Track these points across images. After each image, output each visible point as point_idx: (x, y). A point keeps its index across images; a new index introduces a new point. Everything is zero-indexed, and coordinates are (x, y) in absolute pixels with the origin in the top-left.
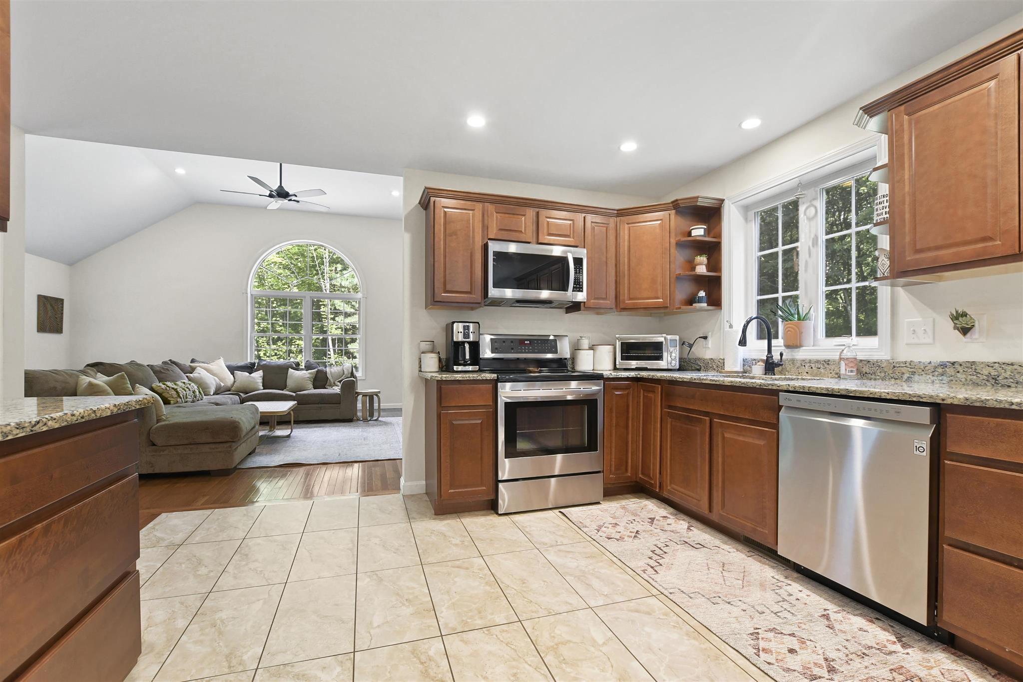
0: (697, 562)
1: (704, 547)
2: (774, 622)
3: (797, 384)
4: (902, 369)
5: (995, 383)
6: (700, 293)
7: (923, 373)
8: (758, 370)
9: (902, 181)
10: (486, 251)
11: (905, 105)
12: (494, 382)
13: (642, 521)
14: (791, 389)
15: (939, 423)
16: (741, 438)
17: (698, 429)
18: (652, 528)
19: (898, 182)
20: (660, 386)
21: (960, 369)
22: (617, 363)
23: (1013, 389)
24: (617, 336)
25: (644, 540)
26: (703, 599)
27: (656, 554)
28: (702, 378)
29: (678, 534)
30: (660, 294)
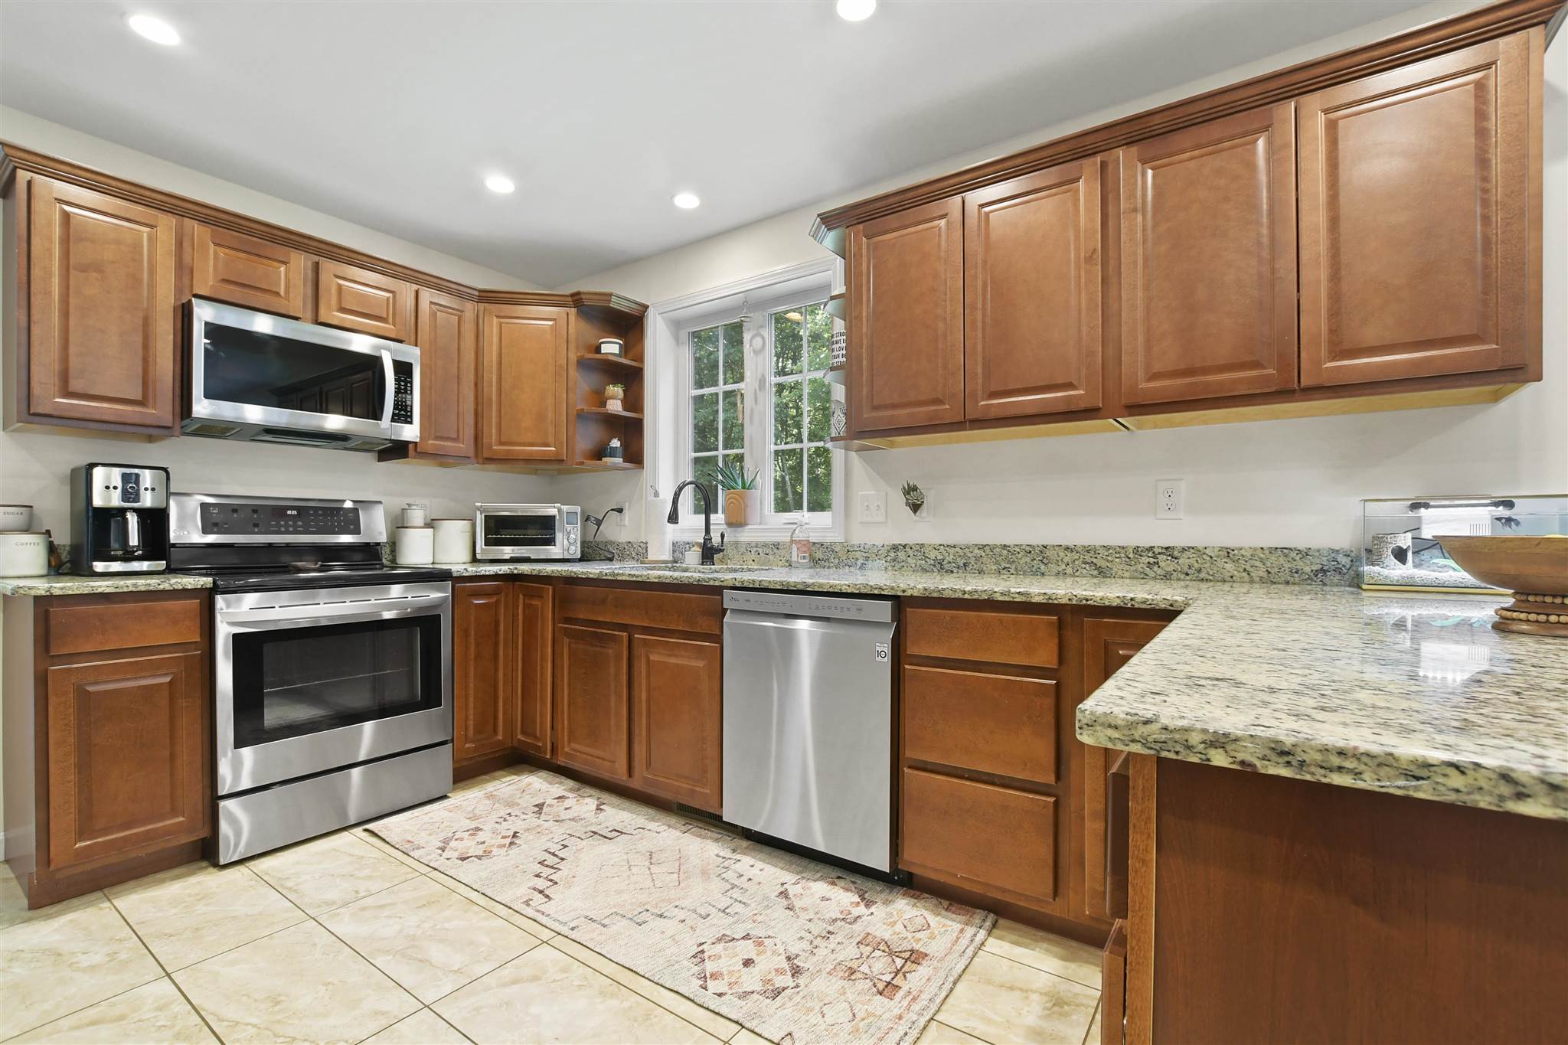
0: (612, 862)
1: (622, 833)
2: (720, 924)
3: (745, 577)
4: (856, 553)
5: (941, 568)
6: (613, 442)
7: (876, 558)
8: (693, 557)
9: (859, 317)
10: (186, 319)
11: (863, 224)
12: (206, 594)
13: (523, 813)
14: (738, 585)
15: (900, 620)
16: (673, 660)
17: (610, 651)
18: (540, 822)
19: (856, 318)
20: (551, 587)
21: (911, 553)
22: (478, 550)
23: (955, 575)
24: (477, 504)
25: (526, 846)
26: (625, 922)
27: (547, 866)
28: (616, 572)
29: (583, 822)
30: (551, 439)
